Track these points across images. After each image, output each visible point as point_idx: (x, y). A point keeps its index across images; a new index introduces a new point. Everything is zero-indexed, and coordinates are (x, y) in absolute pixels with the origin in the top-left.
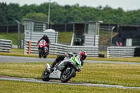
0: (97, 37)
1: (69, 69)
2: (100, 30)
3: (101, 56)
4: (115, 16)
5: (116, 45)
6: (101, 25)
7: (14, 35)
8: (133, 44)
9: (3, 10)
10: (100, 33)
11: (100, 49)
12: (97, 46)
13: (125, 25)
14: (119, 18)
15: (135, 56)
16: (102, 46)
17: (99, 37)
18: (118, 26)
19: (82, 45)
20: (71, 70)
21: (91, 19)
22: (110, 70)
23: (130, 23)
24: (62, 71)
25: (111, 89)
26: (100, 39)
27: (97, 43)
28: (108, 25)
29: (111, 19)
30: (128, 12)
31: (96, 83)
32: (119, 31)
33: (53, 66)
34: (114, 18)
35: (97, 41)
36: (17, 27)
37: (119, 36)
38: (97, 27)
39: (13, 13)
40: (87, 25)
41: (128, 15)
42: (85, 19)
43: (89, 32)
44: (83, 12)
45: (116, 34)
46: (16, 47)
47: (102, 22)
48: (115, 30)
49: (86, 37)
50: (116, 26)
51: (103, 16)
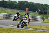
7: (45, 15)
9: (42, 6)
20: (24, 24)
24: (22, 24)
36: (47, 12)
39: (45, 7)
46: (46, 19)
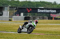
0: (8, 12)
1: (31, 28)
2: (10, 9)
3: (10, 20)
4: (16, 3)
5: (16, 16)
6: (10, 7)
8: (24, 15)
10: (10, 11)
11: (10, 17)
12: (8, 16)
13: (20, 7)
14: (17, 4)
15: (24, 20)
16: (10, 16)
17: (9, 12)
18: (17, 8)
19: (2, 16)
21: (6, 5)
22: (14, 26)
23: (22, 6)
25: (14, 34)
26: (10, 13)
27: (8, 15)
28: (13, 7)
29: (14, 5)
30: (21, 2)
31: (8, 31)
32: (18, 10)
33: (23, 27)
34: (15, 4)
35: (8, 14)
37: (18, 12)
38: (8, 8)
40: (4, 7)
41: (21, 3)
42: (3, 5)
43: (5, 10)
44: (2, 2)
45: (16, 11)
47: (10, 6)
48: (16, 9)
49: (4, 12)
50: (16, 7)
51: (11, 3)
